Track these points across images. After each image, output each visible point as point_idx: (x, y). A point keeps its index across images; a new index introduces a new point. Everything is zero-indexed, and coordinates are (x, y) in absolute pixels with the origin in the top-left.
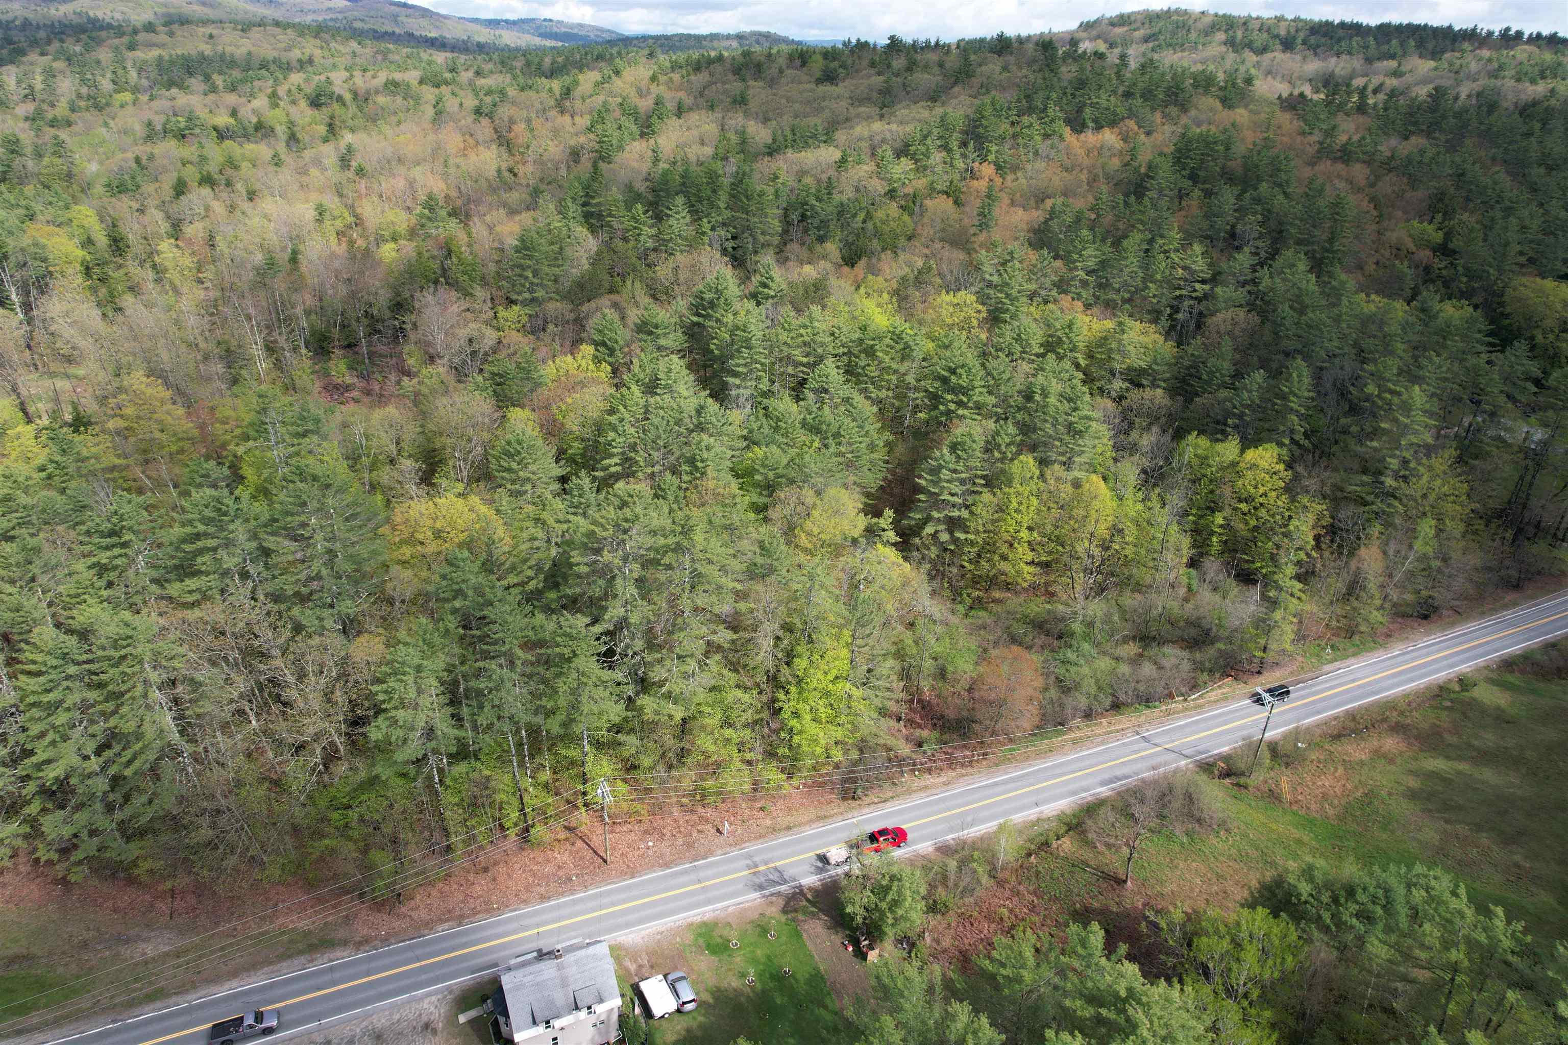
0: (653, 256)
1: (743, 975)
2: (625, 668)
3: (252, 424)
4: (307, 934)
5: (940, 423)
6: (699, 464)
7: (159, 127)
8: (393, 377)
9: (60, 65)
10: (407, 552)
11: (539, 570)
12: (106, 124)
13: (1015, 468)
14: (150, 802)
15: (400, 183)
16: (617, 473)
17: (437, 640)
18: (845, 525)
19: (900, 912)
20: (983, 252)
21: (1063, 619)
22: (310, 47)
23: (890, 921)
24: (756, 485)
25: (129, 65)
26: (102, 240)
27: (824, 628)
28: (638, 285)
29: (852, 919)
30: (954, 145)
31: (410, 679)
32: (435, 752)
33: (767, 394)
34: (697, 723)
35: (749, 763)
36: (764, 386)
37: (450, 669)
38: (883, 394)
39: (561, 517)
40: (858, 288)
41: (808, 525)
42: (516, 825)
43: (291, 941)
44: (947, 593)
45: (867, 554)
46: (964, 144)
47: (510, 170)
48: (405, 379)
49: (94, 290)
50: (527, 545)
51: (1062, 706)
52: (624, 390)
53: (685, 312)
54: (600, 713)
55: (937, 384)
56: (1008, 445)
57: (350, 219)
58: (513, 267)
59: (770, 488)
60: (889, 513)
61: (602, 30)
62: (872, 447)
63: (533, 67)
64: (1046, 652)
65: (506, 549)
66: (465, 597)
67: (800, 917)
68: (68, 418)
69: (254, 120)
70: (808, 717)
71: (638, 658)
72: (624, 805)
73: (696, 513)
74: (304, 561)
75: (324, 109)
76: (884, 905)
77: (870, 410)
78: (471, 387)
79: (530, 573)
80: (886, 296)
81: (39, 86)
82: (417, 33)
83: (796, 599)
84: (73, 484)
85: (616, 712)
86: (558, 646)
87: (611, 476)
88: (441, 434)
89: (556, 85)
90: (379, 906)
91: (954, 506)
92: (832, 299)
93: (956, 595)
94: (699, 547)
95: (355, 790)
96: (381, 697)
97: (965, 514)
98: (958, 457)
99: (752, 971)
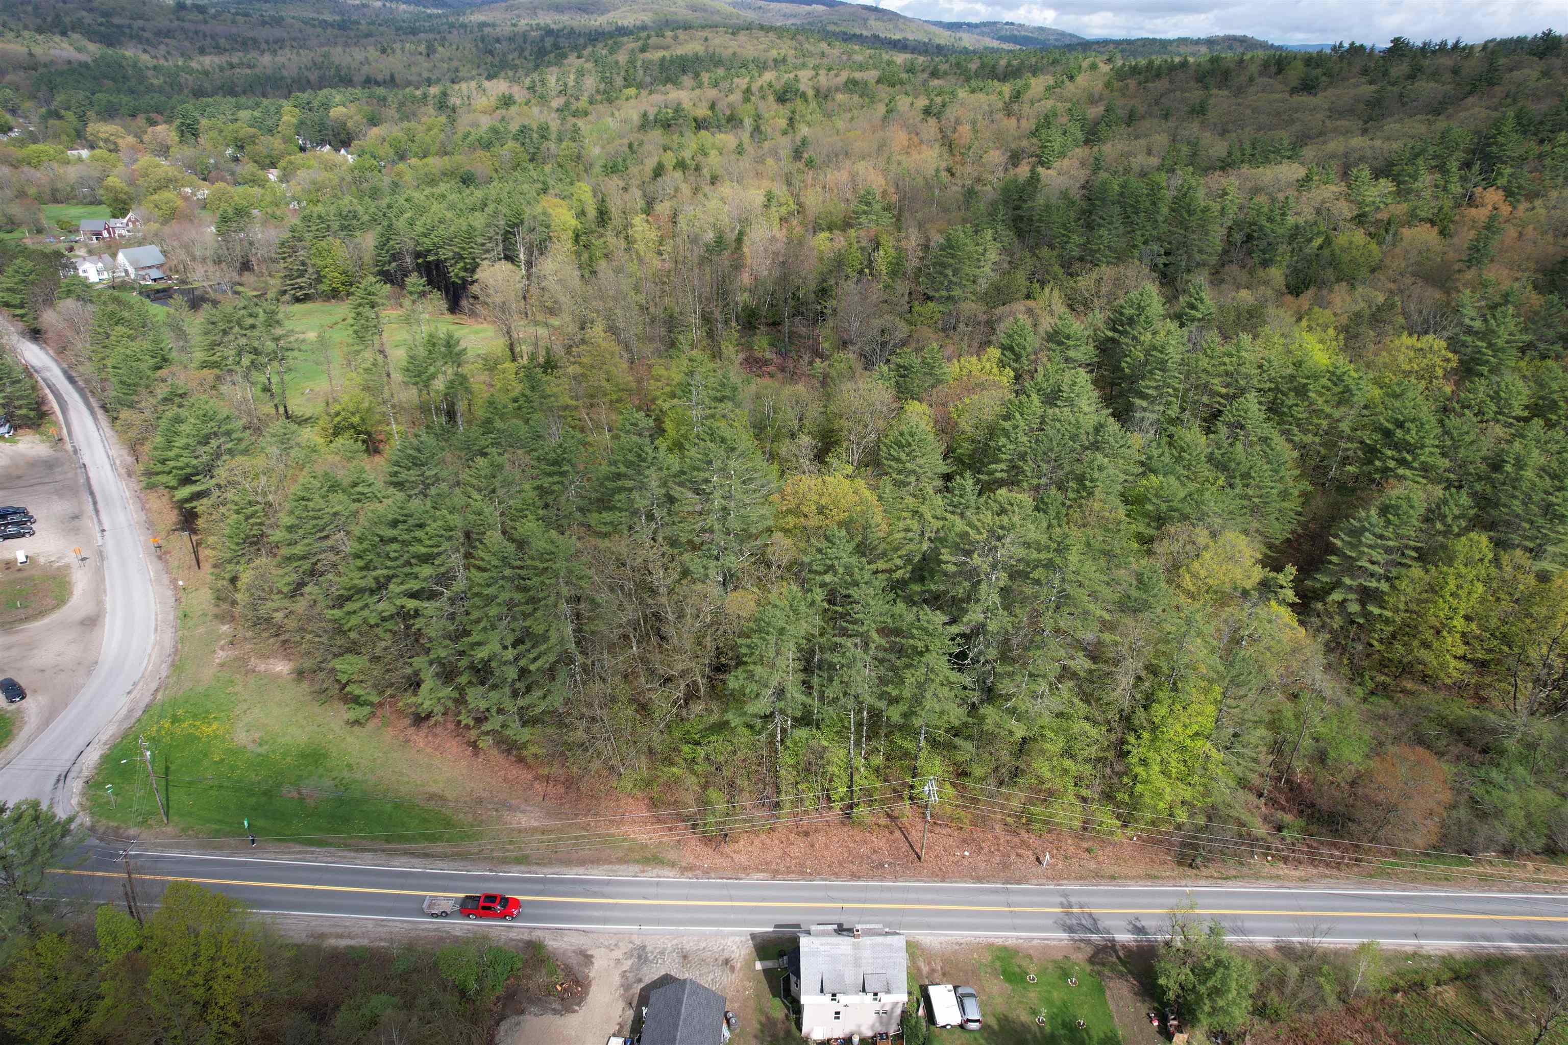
0: (1077, 266)
1: (1034, 1012)
2: (974, 674)
3: (680, 384)
4: (644, 847)
5: (1374, 480)
6: (1087, 483)
7: (652, 118)
8: (807, 358)
9: (589, 66)
10: (791, 521)
11: (909, 561)
12: (613, 115)
13: (1461, 545)
14: (545, 697)
15: (843, 176)
16: (1002, 479)
17: (803, 609)
18: (1238, 574)
19: (1221, 1003)
20: (1468, 292)
21: (1493, 731)
22: (785, 48)
23: (1207, 1008)
24: (1146, 515)
25: (639, 63)
26: (592, 213)
27: (1192, 678)
28: (1056, 293)
29: (1164, 993)
30: (1453, 166)
31: (772, 639)
32: (782, 712)
33: (1175, 421)
34: (1037, 746)
35: (1084, 800)
36: (1173, 412)
37: (809, 638)
38: (1308, 439)
39: (939, 513)
40: (1299, 319)
41: (1196, 565)
42: (842, 799)
43: (631, 849)
44: (1345, 670)
45: (1258, 610)
46: (1467, 165)
47: (949, 170)
48: (818, 360)
49: (578, 254)
50: (902, 534)
51: (1472, 832)
52: (1023, 398)
53: (1101, 326)
54: (942, 713)
55: (1377, 436)
56: (1456, 518)
57: (794, 207)
58: (934, 265)
59: (1160, 520)
60: (1291, 570)
61: (1063, 34)
62: (1284, 495)
63: (987, 70)
64: (1462, 764)
65: (881, 534)
66: (835, 574)
67: (1107, 972)
68: (541, 360)
69: (728, 113)
70: (1157, 768)
71: (989, 667)
72: (948, 809)
73: (1075, 533)
74: (701, 514)
75: (788, 105)
76: (1202, 989)
77: (1290, 454)
78: (876, 375)
79: (899, 562)
80: (1331, 332)
81: (571, 83)
82: (882, 35)
83: (1167, 642)
84: (535, 416)
85: (957, 714)
86: (913, 637)
87: (996, 481)
88: (841, 417)
89: (1007, 89)
90: (708, 840)
91: (1372, 575)
92: (1267, 328)
93: (1356, 674)
94: (1072, 568)
95: (706, 729)
96: (744, 650)
97: (1384, 586)
98: (1388, 522)
99: (1044, 1011)
